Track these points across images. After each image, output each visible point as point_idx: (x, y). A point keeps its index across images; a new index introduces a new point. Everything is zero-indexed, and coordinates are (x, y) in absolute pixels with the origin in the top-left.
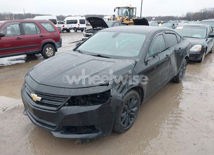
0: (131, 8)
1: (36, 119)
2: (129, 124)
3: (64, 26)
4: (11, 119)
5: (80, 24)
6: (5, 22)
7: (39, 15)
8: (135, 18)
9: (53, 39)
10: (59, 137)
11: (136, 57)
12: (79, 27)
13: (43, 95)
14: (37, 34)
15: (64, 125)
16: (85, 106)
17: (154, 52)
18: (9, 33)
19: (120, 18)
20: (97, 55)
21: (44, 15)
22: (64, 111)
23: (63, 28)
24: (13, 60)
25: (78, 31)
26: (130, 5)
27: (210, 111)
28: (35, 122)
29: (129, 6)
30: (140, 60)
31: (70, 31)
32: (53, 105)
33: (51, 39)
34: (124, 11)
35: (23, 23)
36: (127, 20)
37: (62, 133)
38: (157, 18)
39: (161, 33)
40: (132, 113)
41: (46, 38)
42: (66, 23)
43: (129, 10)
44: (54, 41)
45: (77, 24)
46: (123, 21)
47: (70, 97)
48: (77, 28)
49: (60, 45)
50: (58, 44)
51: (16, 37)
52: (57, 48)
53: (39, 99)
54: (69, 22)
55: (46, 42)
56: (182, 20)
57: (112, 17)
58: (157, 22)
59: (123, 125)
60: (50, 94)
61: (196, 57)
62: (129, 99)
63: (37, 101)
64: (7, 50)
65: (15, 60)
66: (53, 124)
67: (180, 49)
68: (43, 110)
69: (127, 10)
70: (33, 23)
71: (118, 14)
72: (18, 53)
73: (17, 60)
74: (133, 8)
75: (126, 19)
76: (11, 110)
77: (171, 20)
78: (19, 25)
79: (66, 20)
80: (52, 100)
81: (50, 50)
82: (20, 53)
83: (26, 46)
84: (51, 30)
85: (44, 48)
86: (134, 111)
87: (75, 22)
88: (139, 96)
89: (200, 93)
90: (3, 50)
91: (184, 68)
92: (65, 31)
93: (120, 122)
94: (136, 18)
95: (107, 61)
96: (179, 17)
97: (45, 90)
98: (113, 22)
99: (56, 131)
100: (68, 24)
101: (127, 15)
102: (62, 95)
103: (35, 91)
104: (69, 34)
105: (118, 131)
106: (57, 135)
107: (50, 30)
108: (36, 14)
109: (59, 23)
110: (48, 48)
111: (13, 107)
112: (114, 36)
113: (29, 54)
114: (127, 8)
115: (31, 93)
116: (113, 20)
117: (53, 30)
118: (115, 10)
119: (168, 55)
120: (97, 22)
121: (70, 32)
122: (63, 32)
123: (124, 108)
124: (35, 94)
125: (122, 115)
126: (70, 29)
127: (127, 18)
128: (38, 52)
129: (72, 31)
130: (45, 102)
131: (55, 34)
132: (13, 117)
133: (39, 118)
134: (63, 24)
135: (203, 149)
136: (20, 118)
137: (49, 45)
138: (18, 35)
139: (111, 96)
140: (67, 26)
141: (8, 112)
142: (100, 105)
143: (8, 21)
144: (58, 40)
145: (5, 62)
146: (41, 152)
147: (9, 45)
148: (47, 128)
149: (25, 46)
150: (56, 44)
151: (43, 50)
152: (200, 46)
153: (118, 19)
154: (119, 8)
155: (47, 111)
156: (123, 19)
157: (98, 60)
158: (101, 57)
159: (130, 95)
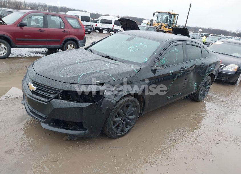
0: (172, 14)
1: (30, 108)
2: (122, 130)
3: (96, 25)
4: (11, 107)
5: (114, 25)
6: (29, 12)
7: (74, 10)
8: (175, 26)
9: (76, 36)
10: (46, 128)
11: (143, 64)
12: (113, 29)
13: (39, 85)
14: (61, 28)
15: (52, 118)
16: (74, 102)
17: (166, 61)
18: (33, 23)
19: (158, 24)
20: (105, 56)
21: (80, 11)
22: (54, 104)
23: (96, 28)
24: (33, 53)
25: (111, 32)
26: (173, 11)
27: (219, 135)
28: (29, 111)
29: (171, 12)
30: (146, 67)
31: (104, 31)
32: (46, 96)
33: (75, 36)
34: (165, 17)
35: (47, 15)
36: (166, 27)
37: (50, 125)
38: (206, 30)
39: (180, 43)
40: (128, 121)
41: (70, 35)
42: (100, 22)
43: (170, 17)
44: (78, 39)
45: (112, 25)
46: (161, 28)
47: (61, 91)
48: (111, 29)
49: (84, 44)
50: (81, 43)
51: (38, 29)
52: (79, 46)
53: (35, 88)
54: (104, 21)
55: (68, 38)
56: (236, 36)
57: (150, 21)
58: (201, 34)
59: (115, 129)
60: (44, 85)
61: (229, 78)
62: (126, 104)
63: (32, 90)
64: (27, 40)
65: (35, 53)
66: (43, 115)
67: (202, 64)
68: (36, 100)
69: (168, 16)
70: (58, 16)
71: (156, 19)
72: (38, 46)
73: (37, 53)
74: (174, 15)
75: (164, 25)
76: (14, 99)
77: (221, 35)
78: (43, 16)
79: (100, 19)
80: (46, 92)
81: (72, 47)
82: (40, 46)
83: (47, 40)
84: (77, 27)
85: (66, 44)
86: (131, 118)
87: (110, 22)
88: (139, 104)
89: (218, 116)
90: (23, 41)
91: (208, 87)
92: (97, 31)
93: (111, 126)
94: (177, 26)
95: (112, 63)
96: (232, 33)
97: (41, 81)
98: (147, 27)
99: (44, 122)
100: (102, 23)
101: (167, 22)
102: (55, 87)
103: (33, 81)
104: (101, 34)
105: (109, 135)
106: (45, 126)
107: (75, 26)
108: (72, 9)
109: (92, 21)
110: (70, 45)
111: (17, 96)
112: (129, 40)
113: (50, 49)
114: (168, 13)
115: (30, 82)
116: (150, 25)
117: (79, 26)
118: (154, 14)
119: (184, 68)
120: (129, 24)
121: (102, 32)
122: (96, 32)
123: (118, 112)
124: (32, 83)
125: (115, 119)
126: (103, 29)
127: (166, 25)
128: (58, 48)
129: (105, 32)
130: (39, 93)
131: (80, 31)
132: (13, 106)
133: (33, 108)
134: (97, 22)
135: (193, 169)
136: (20, 107)
137: (71, 42)
138: (41, 27)
139: (104, 97)
140: (100, 26)
141: (11, 100)
142: (90, 104)
143: (32, 11)
144: (82, 38)
145: (24, 53)
146: (28, 140)
147: (29, 36)
148: (38, 118)
149: (45, 40)
150: (80, 42)
151: (65, 47)
152: (236, 67)
153: (156, 25)
154: (159, 13)
155: (39, 101)
156: (162, 25)
157: (102, 60)
158: (109, 58)
159: (127, 101)
